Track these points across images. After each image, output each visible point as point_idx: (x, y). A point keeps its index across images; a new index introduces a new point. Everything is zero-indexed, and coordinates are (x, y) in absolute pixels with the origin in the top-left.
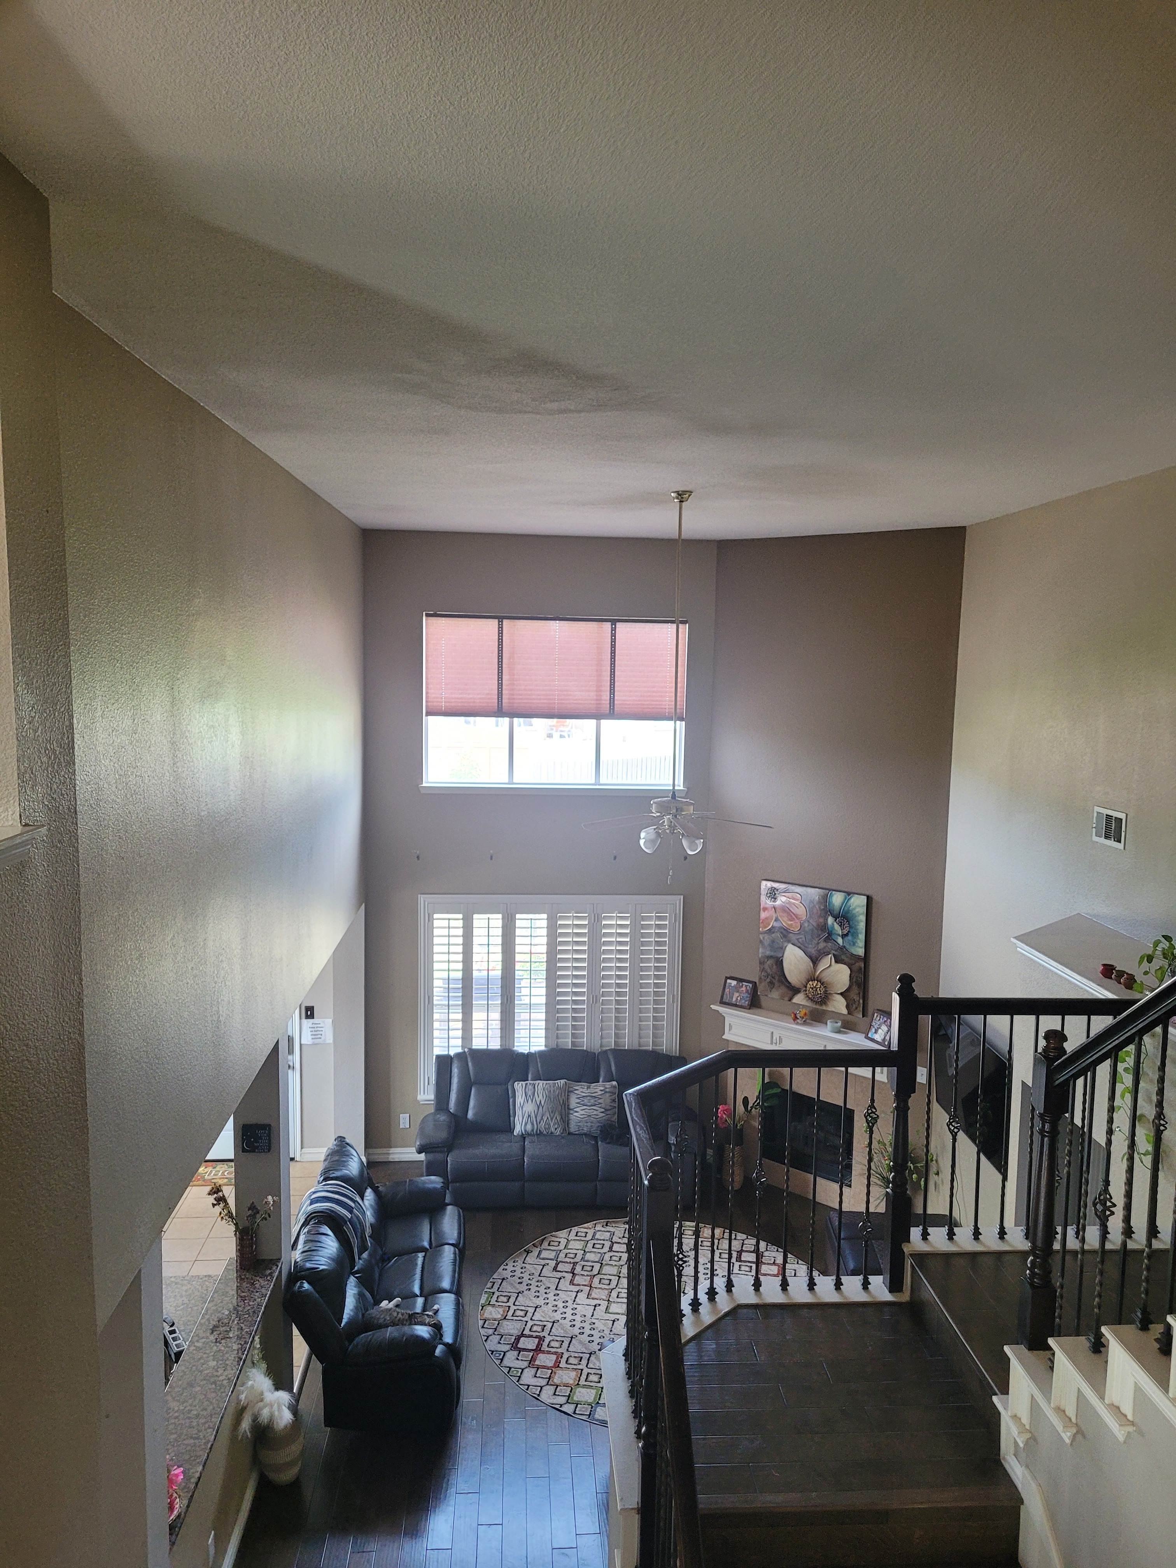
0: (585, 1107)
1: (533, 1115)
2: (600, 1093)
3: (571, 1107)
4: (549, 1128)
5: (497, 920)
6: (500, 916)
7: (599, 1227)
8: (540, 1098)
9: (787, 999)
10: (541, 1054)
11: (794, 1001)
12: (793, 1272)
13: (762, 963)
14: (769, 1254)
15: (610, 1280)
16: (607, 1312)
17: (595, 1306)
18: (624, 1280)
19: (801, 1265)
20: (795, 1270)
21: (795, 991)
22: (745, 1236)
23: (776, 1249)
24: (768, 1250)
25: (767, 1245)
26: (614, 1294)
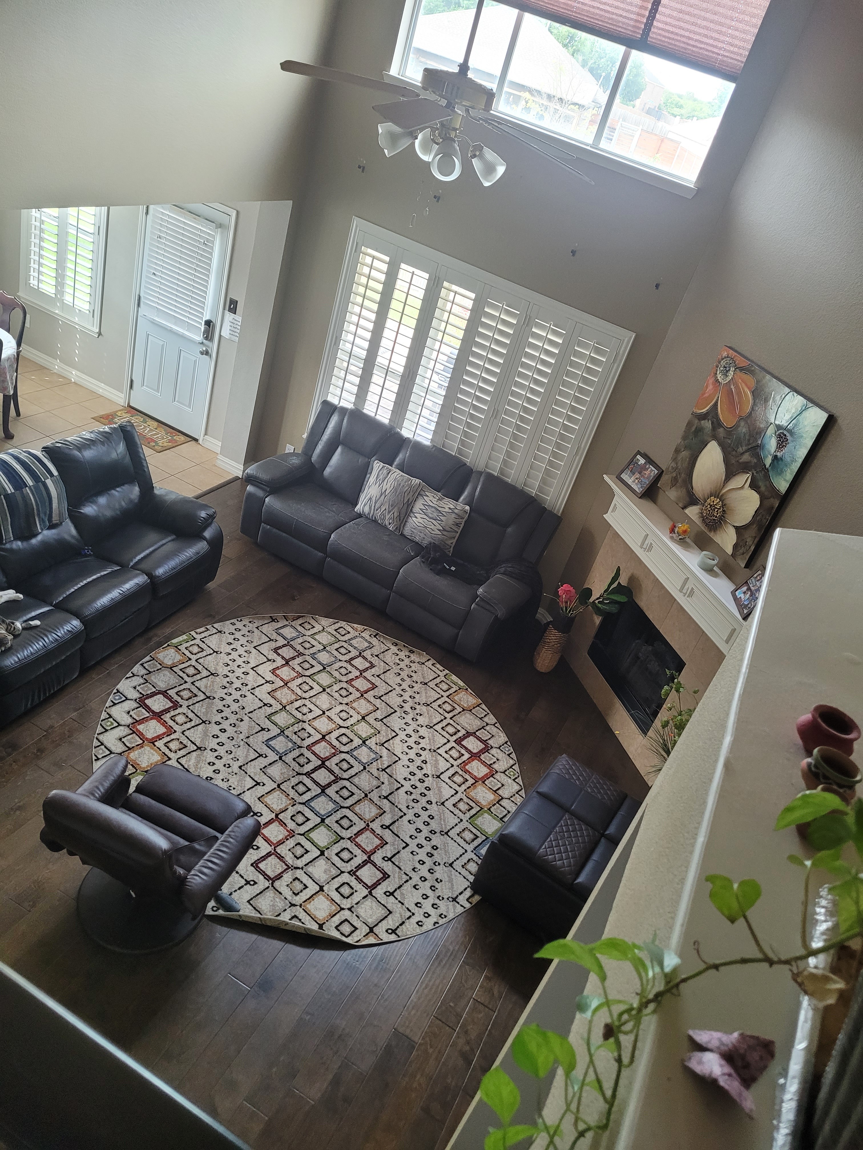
0: (425, 517)
1: (374, 499)
2: (447, 510)
3: (414, 510)
4: (384, 519)
5: (422, 279)
6: (426, 276)
7: (366, 635)
8: (388, 486)
9: (681, 505)
10: (417, 446)
11: (687, 511)
12: (500, 785)
13: (677, 451)
14: (497, 753)
15: (312, 688)
16: (269, 717)
17: (265, 705)
18: (324, 696)
19: (515, 784)
20: (503, 785)
21: (692, 500)
22: (495, 720)
23: (510, 752)
24: (501, 748)
25: (506, 743)
26: (297, 704)
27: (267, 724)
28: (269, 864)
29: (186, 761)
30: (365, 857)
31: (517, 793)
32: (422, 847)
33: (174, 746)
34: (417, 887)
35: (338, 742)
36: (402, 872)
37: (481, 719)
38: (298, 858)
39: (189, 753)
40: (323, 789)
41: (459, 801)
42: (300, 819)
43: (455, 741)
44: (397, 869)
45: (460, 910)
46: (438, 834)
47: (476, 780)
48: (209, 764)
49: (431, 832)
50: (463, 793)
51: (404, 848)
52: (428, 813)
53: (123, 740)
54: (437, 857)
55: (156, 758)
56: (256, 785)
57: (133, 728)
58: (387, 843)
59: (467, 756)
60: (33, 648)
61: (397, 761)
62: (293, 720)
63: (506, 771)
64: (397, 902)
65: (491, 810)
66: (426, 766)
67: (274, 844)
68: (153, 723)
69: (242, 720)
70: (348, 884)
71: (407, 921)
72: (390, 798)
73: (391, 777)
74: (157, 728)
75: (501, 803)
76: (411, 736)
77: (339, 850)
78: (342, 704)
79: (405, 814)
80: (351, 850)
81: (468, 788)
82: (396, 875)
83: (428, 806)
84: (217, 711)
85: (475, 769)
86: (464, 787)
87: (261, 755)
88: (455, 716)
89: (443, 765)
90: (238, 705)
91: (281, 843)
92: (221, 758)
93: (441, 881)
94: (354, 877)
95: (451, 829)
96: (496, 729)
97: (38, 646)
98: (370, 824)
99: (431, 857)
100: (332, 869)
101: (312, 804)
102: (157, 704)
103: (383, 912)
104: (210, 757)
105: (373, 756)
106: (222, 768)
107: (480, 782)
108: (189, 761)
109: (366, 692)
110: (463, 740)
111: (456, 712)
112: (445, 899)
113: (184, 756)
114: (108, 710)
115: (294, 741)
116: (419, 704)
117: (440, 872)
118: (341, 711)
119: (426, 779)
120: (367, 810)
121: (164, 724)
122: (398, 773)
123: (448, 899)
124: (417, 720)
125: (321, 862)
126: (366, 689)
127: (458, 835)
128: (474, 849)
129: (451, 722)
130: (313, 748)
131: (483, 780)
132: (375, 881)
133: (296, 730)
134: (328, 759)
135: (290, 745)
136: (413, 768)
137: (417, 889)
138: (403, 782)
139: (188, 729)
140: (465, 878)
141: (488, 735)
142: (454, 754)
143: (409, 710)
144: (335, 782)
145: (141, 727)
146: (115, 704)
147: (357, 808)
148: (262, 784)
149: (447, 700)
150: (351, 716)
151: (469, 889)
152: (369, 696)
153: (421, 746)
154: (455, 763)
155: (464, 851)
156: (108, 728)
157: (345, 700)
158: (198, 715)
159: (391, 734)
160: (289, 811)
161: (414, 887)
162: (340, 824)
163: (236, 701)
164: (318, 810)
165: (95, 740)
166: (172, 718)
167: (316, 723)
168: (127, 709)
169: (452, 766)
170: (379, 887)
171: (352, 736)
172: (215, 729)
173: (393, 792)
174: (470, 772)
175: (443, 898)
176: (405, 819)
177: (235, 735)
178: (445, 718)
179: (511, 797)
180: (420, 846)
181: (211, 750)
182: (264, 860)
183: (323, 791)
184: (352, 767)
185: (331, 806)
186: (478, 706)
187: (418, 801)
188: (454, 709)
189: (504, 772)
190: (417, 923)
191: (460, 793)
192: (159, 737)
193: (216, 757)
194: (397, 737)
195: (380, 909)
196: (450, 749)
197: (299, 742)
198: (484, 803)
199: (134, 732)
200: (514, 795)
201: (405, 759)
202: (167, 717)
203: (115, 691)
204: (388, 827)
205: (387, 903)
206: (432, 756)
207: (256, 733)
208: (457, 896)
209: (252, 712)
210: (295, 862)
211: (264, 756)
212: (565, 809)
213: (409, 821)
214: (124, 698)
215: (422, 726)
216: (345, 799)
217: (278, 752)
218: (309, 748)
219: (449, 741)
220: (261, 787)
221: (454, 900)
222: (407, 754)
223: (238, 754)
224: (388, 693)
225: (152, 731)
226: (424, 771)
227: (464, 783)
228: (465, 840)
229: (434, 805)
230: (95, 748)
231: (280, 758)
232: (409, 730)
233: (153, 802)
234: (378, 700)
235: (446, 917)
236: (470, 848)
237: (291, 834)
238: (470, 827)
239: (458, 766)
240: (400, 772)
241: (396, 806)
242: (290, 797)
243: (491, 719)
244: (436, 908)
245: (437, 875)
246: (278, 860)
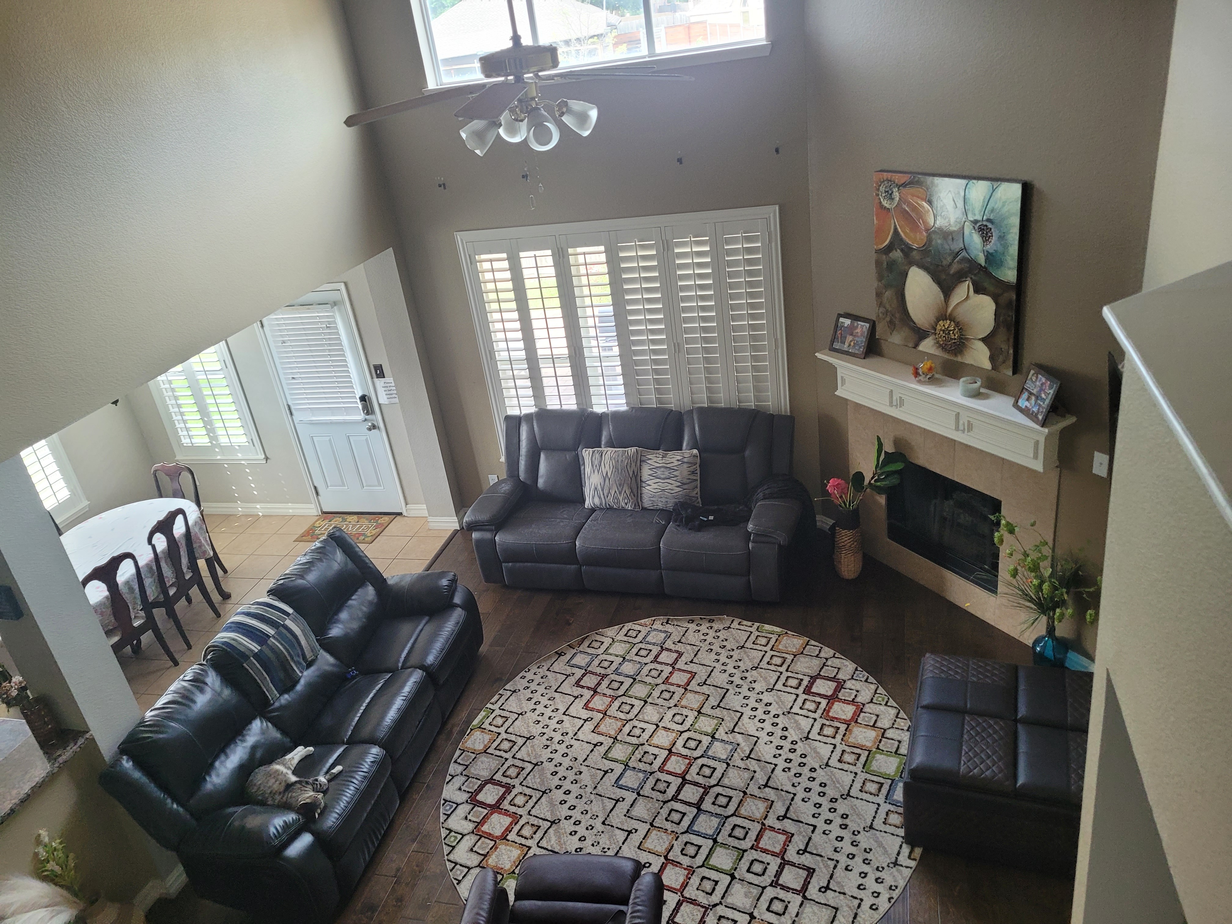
0: (658, 480)
1: (599, 487)
2: (676, 463)
3: (644, 479)
4: (618, 502)
5: (546, 258)
6: (549, 252)
7: (657, 625)
8: (607, 468)
9: (911, 345)
10: (616, 416)
11: (921, 348)
12: (874, 718)
13: (879, 295)
14: (853, 685)
15: (633, 706)
16: (605, 756)
17: (595, 745)
18: (649, 708)
19: (890, 709)
20: (878, 716)
21: (921, 334)
22: (832, 652)
23: (865, 677)
24: (854, 677)
25: (856, 669)
26: (627, 729)
27: (608, 765)
28: (686, 914)
29: (547, 842)
30: (779, 861)
31: (897, 717)
32: (831, 821)
33: (527, 831)
34: (850, 868)
35: (687, 750)
36: (826, 859)
37: (817, 656)
38: (711, 894)
39: (546, 832)
40: (698, 806)
41: (842, 755)
42: (691, 850)
43: (804, 693)
44: (818, 858)
45: (908, 873)
46: (840, 800)
47: (848, 723)
48: (571, 834)
49: (831, 801)
50: (841, 744)
51: (813, 832)
52: (817, 782)
53: (474, 849)
54: (853, 826)
55: (516, 853)
56: (628, 835)
57: (478, 832)
58: (793, 835)
59: (824, 702)
60: (347, 797)
61: (756, 742)
62: (631, 748)
63: (872, 699)
64: (837, 894)
65: (881, 747)
66: (789, 733)
67: (678, 890)
68: (495, 817)
69: (581, 773)
70: (777, 898)
71: (859, 910)
72: (770, 784)
73: (759, 761)
74: (501, 821)
75: (887, 735)
76: (757, 709)
77: (748, 865)
78: (670, 708)
79: (795, 795)
80: (760, 859)
81: (844, 735)
82: (821, 865)
83: (814, 775)
84: (552, 774)
85: (840, 712)
86: (839, 737)
87: (617, 801)
88: (789, 666)
89: (805, 724)
90: (568, 758)
91: (685, 885)
92: (580, 822)
93: (871, 850)
94: (779, 887)
95: (850, 788)
96: (838, 660)
97: (350, 792)
98: (766, 822)
99: (846, 828)
100: (751, 890)
101: (695, 828)
102: (490, 795)
103: (829, 912)
104: (568, 826)
105: (730, 747)
106: (586, 833)
107: (853, 723)
108: (550, 841)
109: (688, 684)
110: (811, 687)
111: (788, 661)
112: (886, 868)
113: (542, 838)
114: (445, 825)
115: (643, 769)
116: (747, 671)
117: (865, 840)
118: (674, 716)
119: (796, 747)
120: (754, 808)
121: (506, 813)
122: (765, 754)
123: (888, 866)
124: (754, 689)
125: (737, 887)
126: (686, 681)
127: (861, 791)
128: (886, 799)
129: (789, 674)
130: (665, 768)
131: (855, 719)
132: (802, 882)
133: (639, 756)
134: (686, 772)
135: (641, 775)
136: (777, 742)
137: (851, 870)
138: (774, 761)
139: (532, 808)
140: (893, 834)
141: (833, 671)
142: (810, 706)
143: (740, 682)
144: (706, 793)
145: (485, 828)
146: (449, 816)
147: (743, 811)
148: (634, 831)
149: (773, 653)
150: (686, 716)
151: (904, 846)
152: (693, 686)
153: (772, 714)
154: (817, 716)
155: (877, 806)
156: (454, 844)
157: (672, 703)
158: (535, 787)
159: (736, 716)
160: (675, 846)
161: (846, 869)
162: (734, 837)
163: (565, 755)
164: (704, 832)
165: (447, 863)
166: (512, 803)
167: (655, 741)
168: (463, 815)
169: (815, 720)
170: (810, 886)
171: (697, 736)
172: (559, 795)
173: (770, 777)
174: (836, 718)
175: (883, 868)
176: (798, 799)
177: (581, 792)
178: (781, 673)
179: (893, 724)
180: (828, 822)
181: (566, 819)
182: (678, 912)
183: (699, 809)
184: (715, 769)
185: (715, 821)
186: (807, 644)
187: (800, 774)
188: (785, 659)
189: (871, 701)
190: (871, 908)
191: (838, 745)
192: (509, 830)
193: (574, 824)
194: (743, 716)
195: (824, 910)
196: (803, 704)
197: (648, 768)
198: (869, 744)
199: (481, 836)
200: (895, 721)
201: (763, 735)
202: (505, 805)
203: (442, 802)
204: (785, 817)
205: (828, 900)
206: (789, 719)
207: (601, 779)
208: (897, 858)
209: (586, 759)
210: (710, 899)
211: (621, 799)
212: (961, 712)
213: (803, 800)
214: (455, 806)
215: (762, 693)
216: (726, 807)
217: (633, 789)
218: (661, 769)
219: (797, 695)
220: (634, 834)
221: (896, 864)
222: (763, 729)
223: (594, 810)
224: (710, 674)
225: (498, 826)
226: (790, 739)
227: (837, 732)
228: (871, 794)
229: (819, 771)
230: (451, 871)
231: (639, 794)
232: (752, 703)
233: (539, 903)
234: (705, 686)
235: (896, 887)
236: (881, 799)
237: (691, 871)
238: (869, 777)
239: (821, 717)
240: (766, 751)
241: (782, 790)
242: (669, 832)
243: (827, 652)
244: (882, 882)
245: (863, 845)
246: (692, 906)
